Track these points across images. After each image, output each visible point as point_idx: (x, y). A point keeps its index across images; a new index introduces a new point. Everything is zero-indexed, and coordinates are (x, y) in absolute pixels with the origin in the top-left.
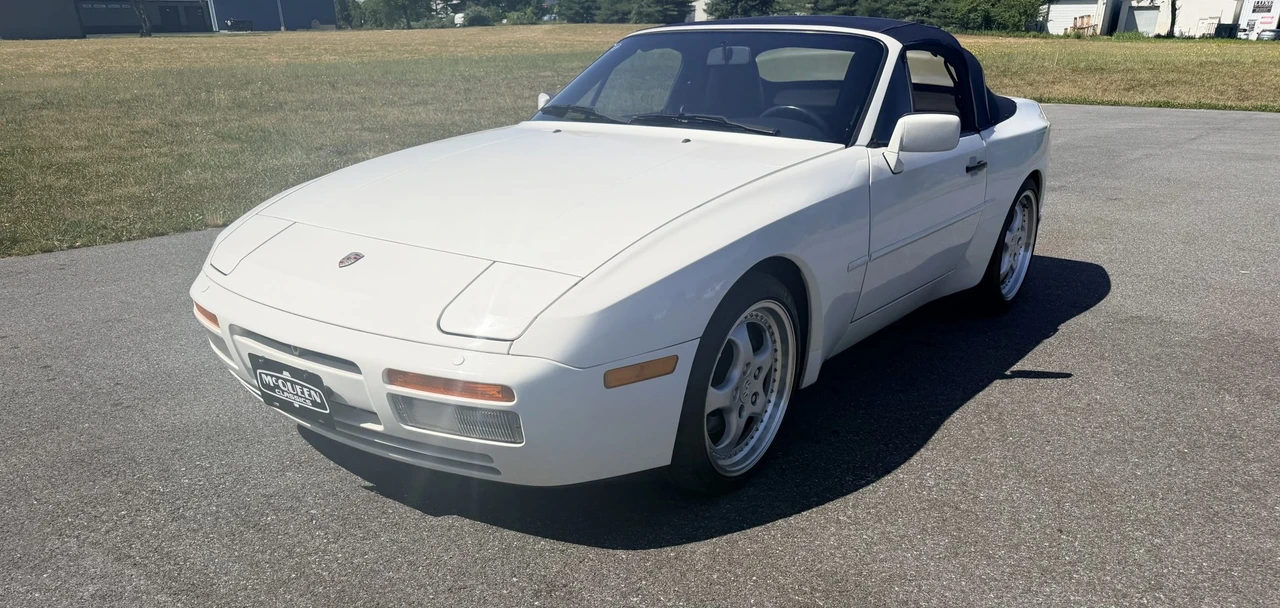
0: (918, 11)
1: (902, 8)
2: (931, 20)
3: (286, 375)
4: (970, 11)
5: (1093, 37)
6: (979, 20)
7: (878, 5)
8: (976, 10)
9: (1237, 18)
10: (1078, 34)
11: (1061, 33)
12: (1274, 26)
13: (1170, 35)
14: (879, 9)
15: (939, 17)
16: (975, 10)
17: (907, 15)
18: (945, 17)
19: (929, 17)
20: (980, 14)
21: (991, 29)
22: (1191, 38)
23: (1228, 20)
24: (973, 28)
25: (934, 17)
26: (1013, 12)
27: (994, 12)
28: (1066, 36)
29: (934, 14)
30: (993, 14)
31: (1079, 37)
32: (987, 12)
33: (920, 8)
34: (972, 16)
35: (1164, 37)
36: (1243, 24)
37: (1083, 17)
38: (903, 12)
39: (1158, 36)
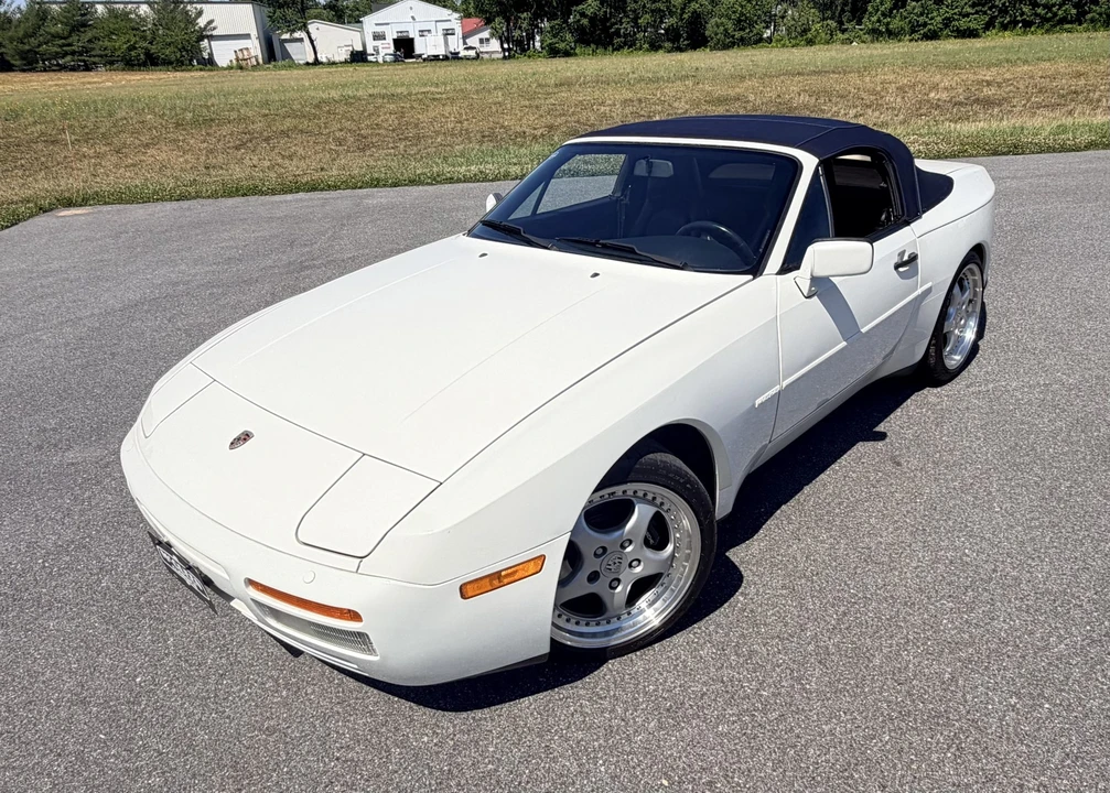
0: (75, 52)
1: (55, 49)
2: (92, 59)
4: (130, 49)
5: (256, 67)
6: (142, 56)
7: (27, 47)
8: (135, 48)
9: (364, 46)
10: (240, 66)
11: (225, 66)
12: (392, 50)
13: (317, 62)
14: (29, 51)
15: (101, 56)
16: (132, 48)
17: (65, 54)
18: (106, 56)
20: (142, 51)
21: (157, 65)
22: (334, 63)
23: (359, 48)
24: (139, 65)
25: (94, 56)
26: (172, 49)
27: (153, 49)
28: (230, 68)
29: (93, 53)
30: (152, 51)
31: (241, 68)
32: (147, 49)
33: (76, 48)
34: (133, 53)
35: (312, 64)
36: (370, 50)
37: (241, 50)
38: (57, 53)
39: (308, 64)
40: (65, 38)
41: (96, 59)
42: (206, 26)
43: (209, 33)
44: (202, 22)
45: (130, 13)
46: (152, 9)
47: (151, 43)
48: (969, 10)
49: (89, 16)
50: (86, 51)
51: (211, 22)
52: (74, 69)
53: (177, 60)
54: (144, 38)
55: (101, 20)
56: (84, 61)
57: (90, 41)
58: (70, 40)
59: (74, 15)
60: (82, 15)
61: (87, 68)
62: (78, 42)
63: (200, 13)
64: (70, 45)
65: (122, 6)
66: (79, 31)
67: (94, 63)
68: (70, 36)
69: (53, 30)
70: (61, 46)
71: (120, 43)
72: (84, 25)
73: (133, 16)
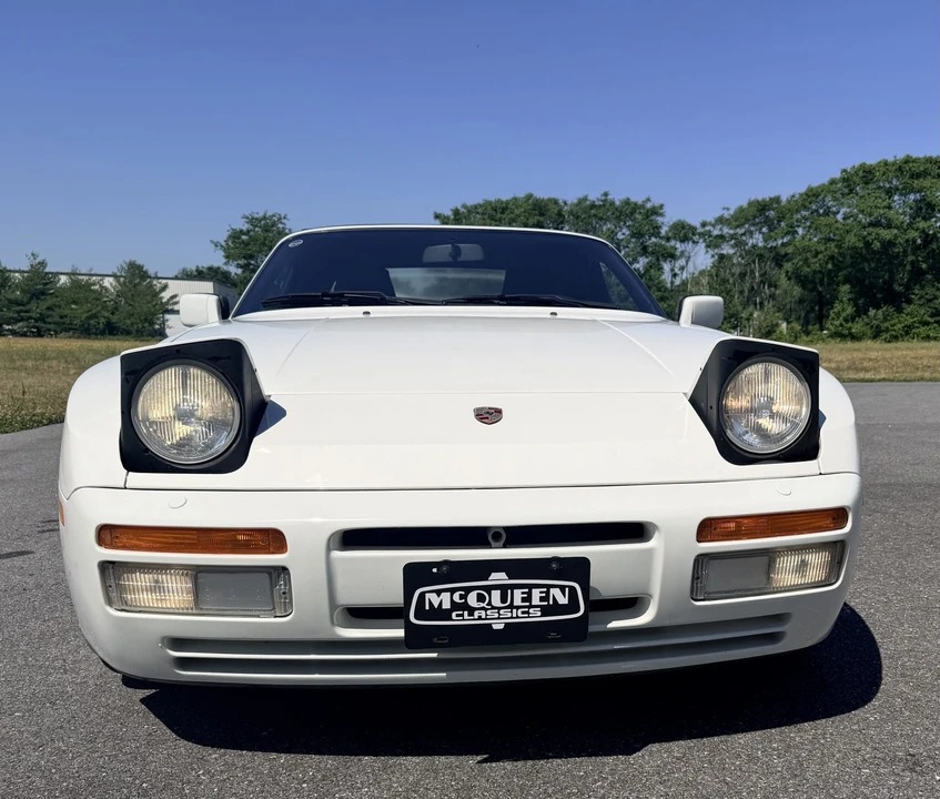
0: (31, 318)
1: (11, 314)
2: (48, 326)
3: (499, 577)
4: (90, 318)
8: (96, 317)
15: (57, 323)
17: (22, 320)
18: (64, 323)
19: (45, 323)
20: (103, 320)
21: (115, 335)
24: (96, 334)
26: (133, 320)
27: (114, 319)
29: (49, 320)
30: (113, 321)
32: (108, 318)
33: (33, 315)
34: (92, 322)
38: (13, 318)
40: (24, 305)
41: (52, 326)
42: (169, 300)
43: (170, 307)
44: (166, 295)
45: (94, 284)
46: (118, 282)
47: (112, 314)
48: (929, 319)
49: (49, 286)
50: (42, 319)
51: (174, 296)
52: (24, 335)
53: (138, 331)
54: (104, 307)
55: (63, 289)
56: (37, 328)
57: (49, 308)
58: (28, 307)
59: (36, 284)
60: (46, 284)
61: (39, 334)
62: (37, 308)
63: (165, 288)
64: (26, 312)
65: (85, 278)
66: (37, 298)
67: (50, 330)
68: (28, 303)
69: (12, 297)
70: (18, 312)
71: (79, 312)
72: (43, 293)
73: (97, 287)
